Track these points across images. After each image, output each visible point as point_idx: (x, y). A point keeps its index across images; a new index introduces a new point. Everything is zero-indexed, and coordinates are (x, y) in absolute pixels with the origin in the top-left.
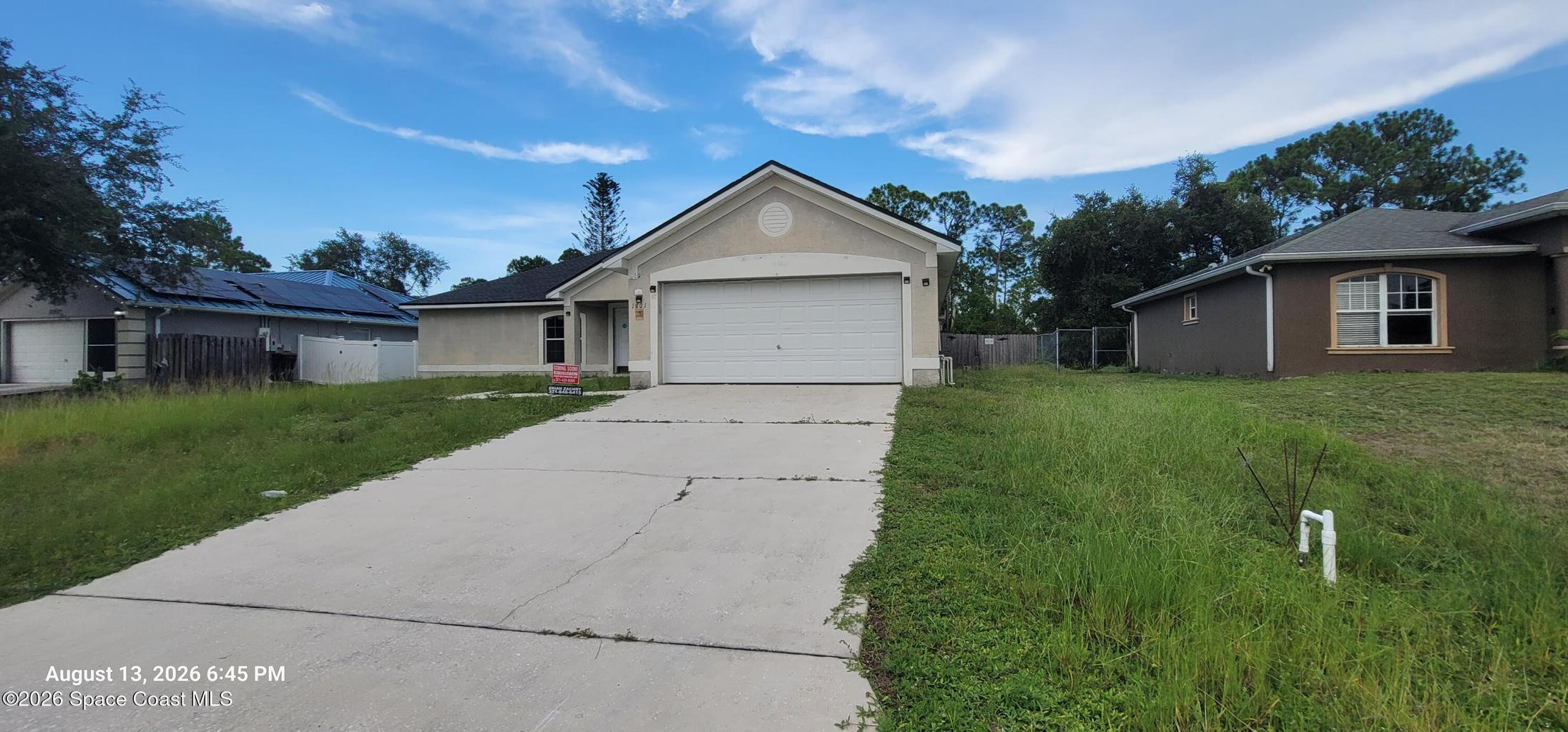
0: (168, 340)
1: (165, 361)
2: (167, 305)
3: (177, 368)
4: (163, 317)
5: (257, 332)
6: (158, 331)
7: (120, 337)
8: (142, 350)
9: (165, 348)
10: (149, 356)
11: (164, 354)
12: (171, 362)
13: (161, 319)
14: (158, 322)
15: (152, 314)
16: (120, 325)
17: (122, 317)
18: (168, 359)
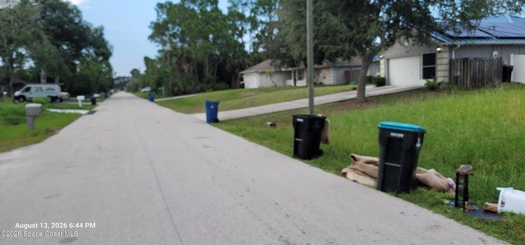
0: (460, 62)
1: (459, 73)
2: (459, 43)
3: (465, 75)
4: (457, 50)
5: (492, 54)
6: (453, 57)
7: (438, 62)
8: (447, 67)
9: (459, 65)
10: (450, 70)
11: (459, 68)
12: (462, 73)
13: (455, 51)
14: (453, 52)
15: (451, 47)
16: (438, 56)
17: (440, 52)
18: (460, 71)
